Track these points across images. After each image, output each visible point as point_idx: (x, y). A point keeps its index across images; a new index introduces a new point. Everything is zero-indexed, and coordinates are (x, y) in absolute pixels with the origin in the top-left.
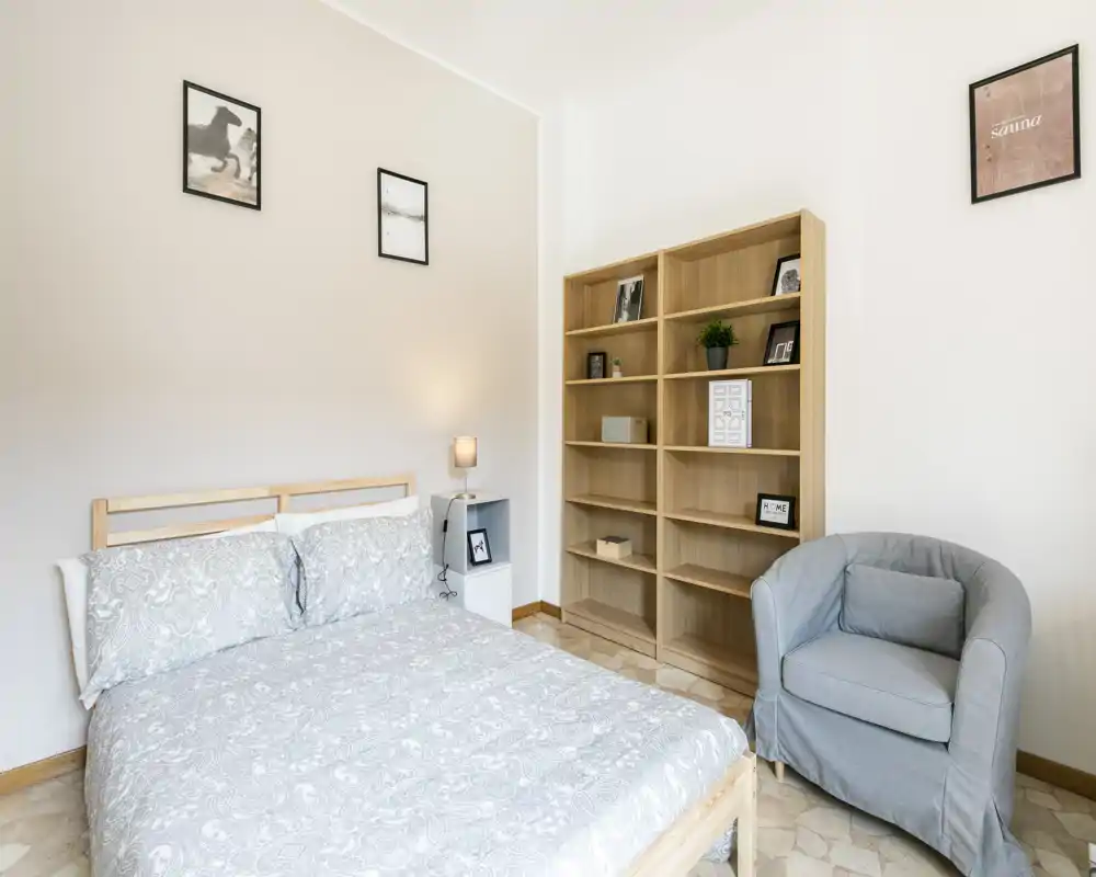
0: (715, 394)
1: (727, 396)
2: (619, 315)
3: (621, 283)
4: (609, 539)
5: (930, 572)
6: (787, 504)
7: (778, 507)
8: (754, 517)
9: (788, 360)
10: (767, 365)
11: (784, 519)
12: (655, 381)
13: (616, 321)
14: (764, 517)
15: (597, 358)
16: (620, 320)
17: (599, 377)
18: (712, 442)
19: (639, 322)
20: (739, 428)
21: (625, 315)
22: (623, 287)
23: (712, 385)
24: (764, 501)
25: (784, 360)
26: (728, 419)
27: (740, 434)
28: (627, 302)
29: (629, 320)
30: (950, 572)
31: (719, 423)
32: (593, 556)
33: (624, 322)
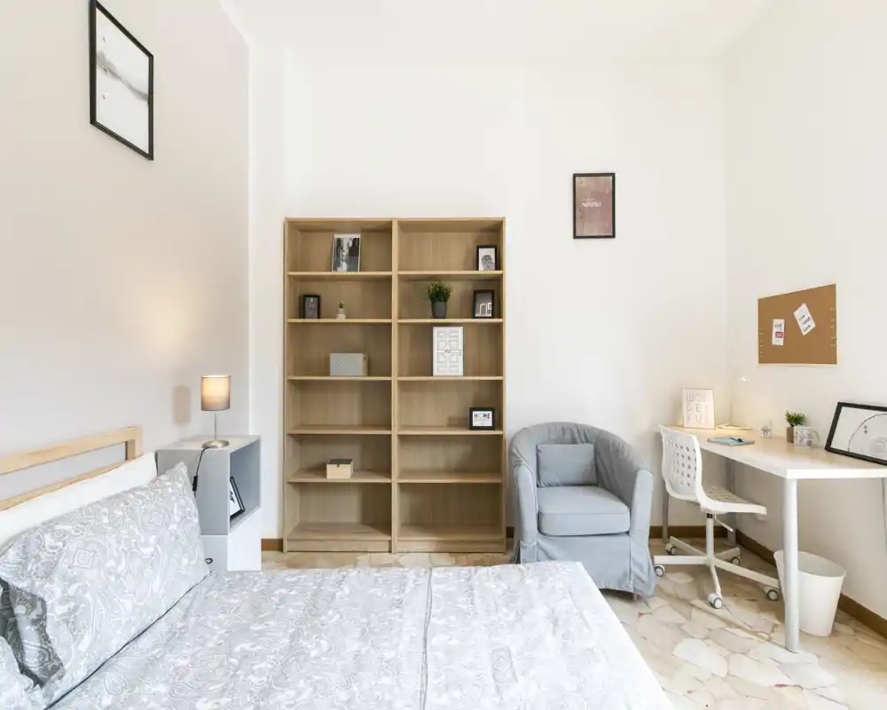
0: (438, 336)
1: (448, 339)
2: (337, 265)
3: (337, 236)
4: (338, 462)
5: (574, 441)
6: (490, 413)
7: (485, 415)
8: (468, 424)
9: (490, 315)
10: (474, 317)
11: (489, 423)
12: (390, 324)
13: (335, 269)
14: (475, 424)
15: (312, 300)
16: (339, 269)
17: (313, 318)
18: (435, 373)
19: (358, 273)
20: (457, 362)
21: (344, 265)
22: (339, 241)
23: (436, 330)
24: (474, 413)
25: (486, 315)
26: (446, 354)
27: (457, 366)
28: (345, 254)
29: (349, 270)
30: (584, 439)
31: (442, 359)
32: (323, 480)
33: (343, 270)
